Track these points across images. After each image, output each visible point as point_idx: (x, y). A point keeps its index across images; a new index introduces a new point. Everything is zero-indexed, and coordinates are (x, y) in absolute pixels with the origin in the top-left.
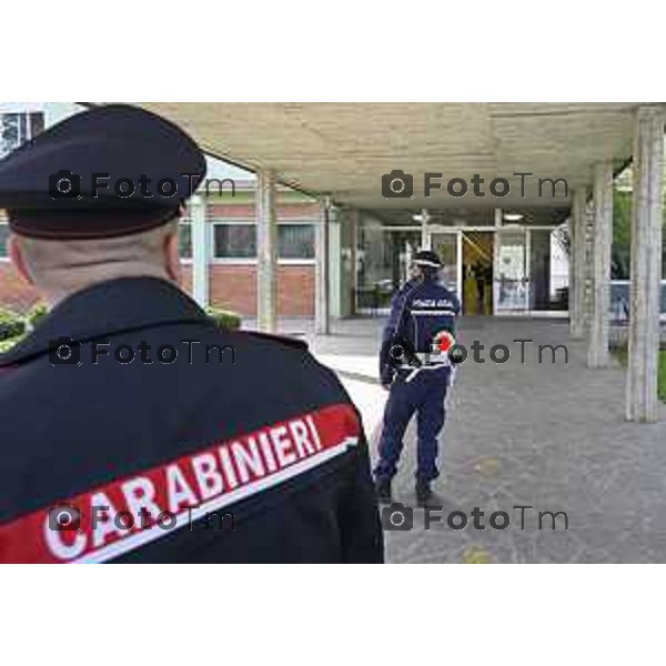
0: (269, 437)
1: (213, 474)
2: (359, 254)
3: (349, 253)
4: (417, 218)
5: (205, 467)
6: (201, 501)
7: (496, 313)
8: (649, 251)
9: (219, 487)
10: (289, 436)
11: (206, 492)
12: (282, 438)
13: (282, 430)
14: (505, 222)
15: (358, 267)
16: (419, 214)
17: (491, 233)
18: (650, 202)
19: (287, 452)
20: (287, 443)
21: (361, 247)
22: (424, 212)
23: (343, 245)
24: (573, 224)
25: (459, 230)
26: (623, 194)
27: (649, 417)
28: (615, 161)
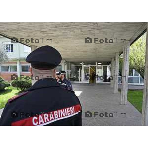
0: (66, 110)
1: (57, 115)
2: (70, 71)
3: (68, 71)
4: (81, 64)
5: (56, 113)
6: (54, 119)
7: (96, 83)
8: (126, 71)
9: (57, 117)
10: (70, 110)
11: (55, 118)
12: (68, 110)
13: (69, 109)
14: (98, 64)
15: (70, 73)
16: (81, 63)
17: (95, 67)
18: (126, 60)
19: (69, 113)
20: (69, 111)
21: (71, 69)
22: (83, 63)
23: (67, 69)
24: (111, 65)
25: (89, 66)
26: (121, 59)
27: (126, 104)
28: (120, 52)
